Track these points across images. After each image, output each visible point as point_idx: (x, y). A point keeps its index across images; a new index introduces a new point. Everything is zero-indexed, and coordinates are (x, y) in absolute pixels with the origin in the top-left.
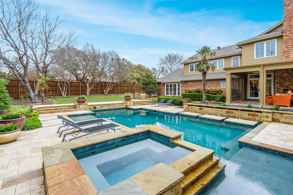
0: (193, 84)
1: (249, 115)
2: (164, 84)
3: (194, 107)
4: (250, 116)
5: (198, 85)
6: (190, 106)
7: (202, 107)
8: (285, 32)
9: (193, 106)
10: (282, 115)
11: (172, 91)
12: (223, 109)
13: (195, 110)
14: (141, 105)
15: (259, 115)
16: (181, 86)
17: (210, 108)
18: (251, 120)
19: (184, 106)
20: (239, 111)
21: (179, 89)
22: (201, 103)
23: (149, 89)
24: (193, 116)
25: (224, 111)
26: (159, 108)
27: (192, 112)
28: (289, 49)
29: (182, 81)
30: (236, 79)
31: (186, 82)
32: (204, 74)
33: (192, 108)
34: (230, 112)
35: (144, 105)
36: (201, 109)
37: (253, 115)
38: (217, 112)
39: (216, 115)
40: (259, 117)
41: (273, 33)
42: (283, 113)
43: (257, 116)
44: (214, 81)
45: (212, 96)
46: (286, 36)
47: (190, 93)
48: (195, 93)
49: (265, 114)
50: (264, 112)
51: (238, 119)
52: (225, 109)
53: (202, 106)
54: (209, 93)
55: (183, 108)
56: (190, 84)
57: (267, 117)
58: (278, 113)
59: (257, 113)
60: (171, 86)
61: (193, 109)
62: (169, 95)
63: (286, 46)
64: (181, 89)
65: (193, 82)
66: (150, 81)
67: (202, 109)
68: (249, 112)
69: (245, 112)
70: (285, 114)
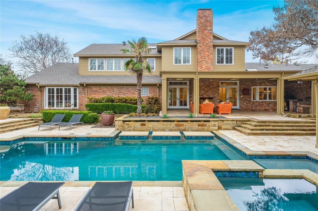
0: (100, 89)
1: (199, 125)
2: (43, 87)
3: (132, 123)
4: (200, 127)
5: (108, 91)
6: (126, 123)
7: (144, 123)
8: (199, 42)
9: (130, 121)
10: (223, 122)
11: (61, 99)
12: (172, 122)
13: (134, 127)
14: (11, 130)
15: (207, 125)
16: (79, 92)
17: (156, 122)
18: (201, 131)
19: (116, 123)
20: (189, 122)
21: (75, 97)
22: (131, 116)
23: (10, 95)
24: (143, 136)
25: (173, 124)
26: (59, 132)
27: (130, 130)
28: (202, 59)
29: (82, 85)
30: (158, 85)
31: (88, 85)
32: (140, 76)
33: (129, 124)
34: (180, 125)
35: (16, 129)
36: (142, 125)
37: (202, 125)
38: (165, 126)
39: (163, 130)
40: (207, 127)
41: (185, 41)
42: (224, 120)
43: (206, 125)
44: (131, 86)
45: (132, 107)
46: (200, 46)
47: (97, 102)
48: (106, 102)
49: (213, 123)
50: (212, 121)
51: (188, 131)
52: (173, 121)
53: (144, 121)
54: (127, 103)
55: (114, 126)
56: (94, 89)
57: (215, 125)
58: (220, 120)
59: (205, 123)
60: (59, 91)
61: (131, 127)
62: (55, 107)
63: (200, 57)
64: (79, 97)
65: (100, 86)
66: (12, 81)
67: (144, 125)
68: (199, 122)
69: (195, 123)
70: (225, 121)
